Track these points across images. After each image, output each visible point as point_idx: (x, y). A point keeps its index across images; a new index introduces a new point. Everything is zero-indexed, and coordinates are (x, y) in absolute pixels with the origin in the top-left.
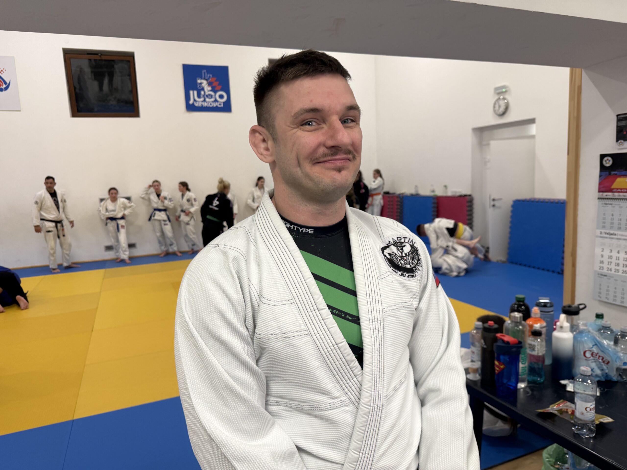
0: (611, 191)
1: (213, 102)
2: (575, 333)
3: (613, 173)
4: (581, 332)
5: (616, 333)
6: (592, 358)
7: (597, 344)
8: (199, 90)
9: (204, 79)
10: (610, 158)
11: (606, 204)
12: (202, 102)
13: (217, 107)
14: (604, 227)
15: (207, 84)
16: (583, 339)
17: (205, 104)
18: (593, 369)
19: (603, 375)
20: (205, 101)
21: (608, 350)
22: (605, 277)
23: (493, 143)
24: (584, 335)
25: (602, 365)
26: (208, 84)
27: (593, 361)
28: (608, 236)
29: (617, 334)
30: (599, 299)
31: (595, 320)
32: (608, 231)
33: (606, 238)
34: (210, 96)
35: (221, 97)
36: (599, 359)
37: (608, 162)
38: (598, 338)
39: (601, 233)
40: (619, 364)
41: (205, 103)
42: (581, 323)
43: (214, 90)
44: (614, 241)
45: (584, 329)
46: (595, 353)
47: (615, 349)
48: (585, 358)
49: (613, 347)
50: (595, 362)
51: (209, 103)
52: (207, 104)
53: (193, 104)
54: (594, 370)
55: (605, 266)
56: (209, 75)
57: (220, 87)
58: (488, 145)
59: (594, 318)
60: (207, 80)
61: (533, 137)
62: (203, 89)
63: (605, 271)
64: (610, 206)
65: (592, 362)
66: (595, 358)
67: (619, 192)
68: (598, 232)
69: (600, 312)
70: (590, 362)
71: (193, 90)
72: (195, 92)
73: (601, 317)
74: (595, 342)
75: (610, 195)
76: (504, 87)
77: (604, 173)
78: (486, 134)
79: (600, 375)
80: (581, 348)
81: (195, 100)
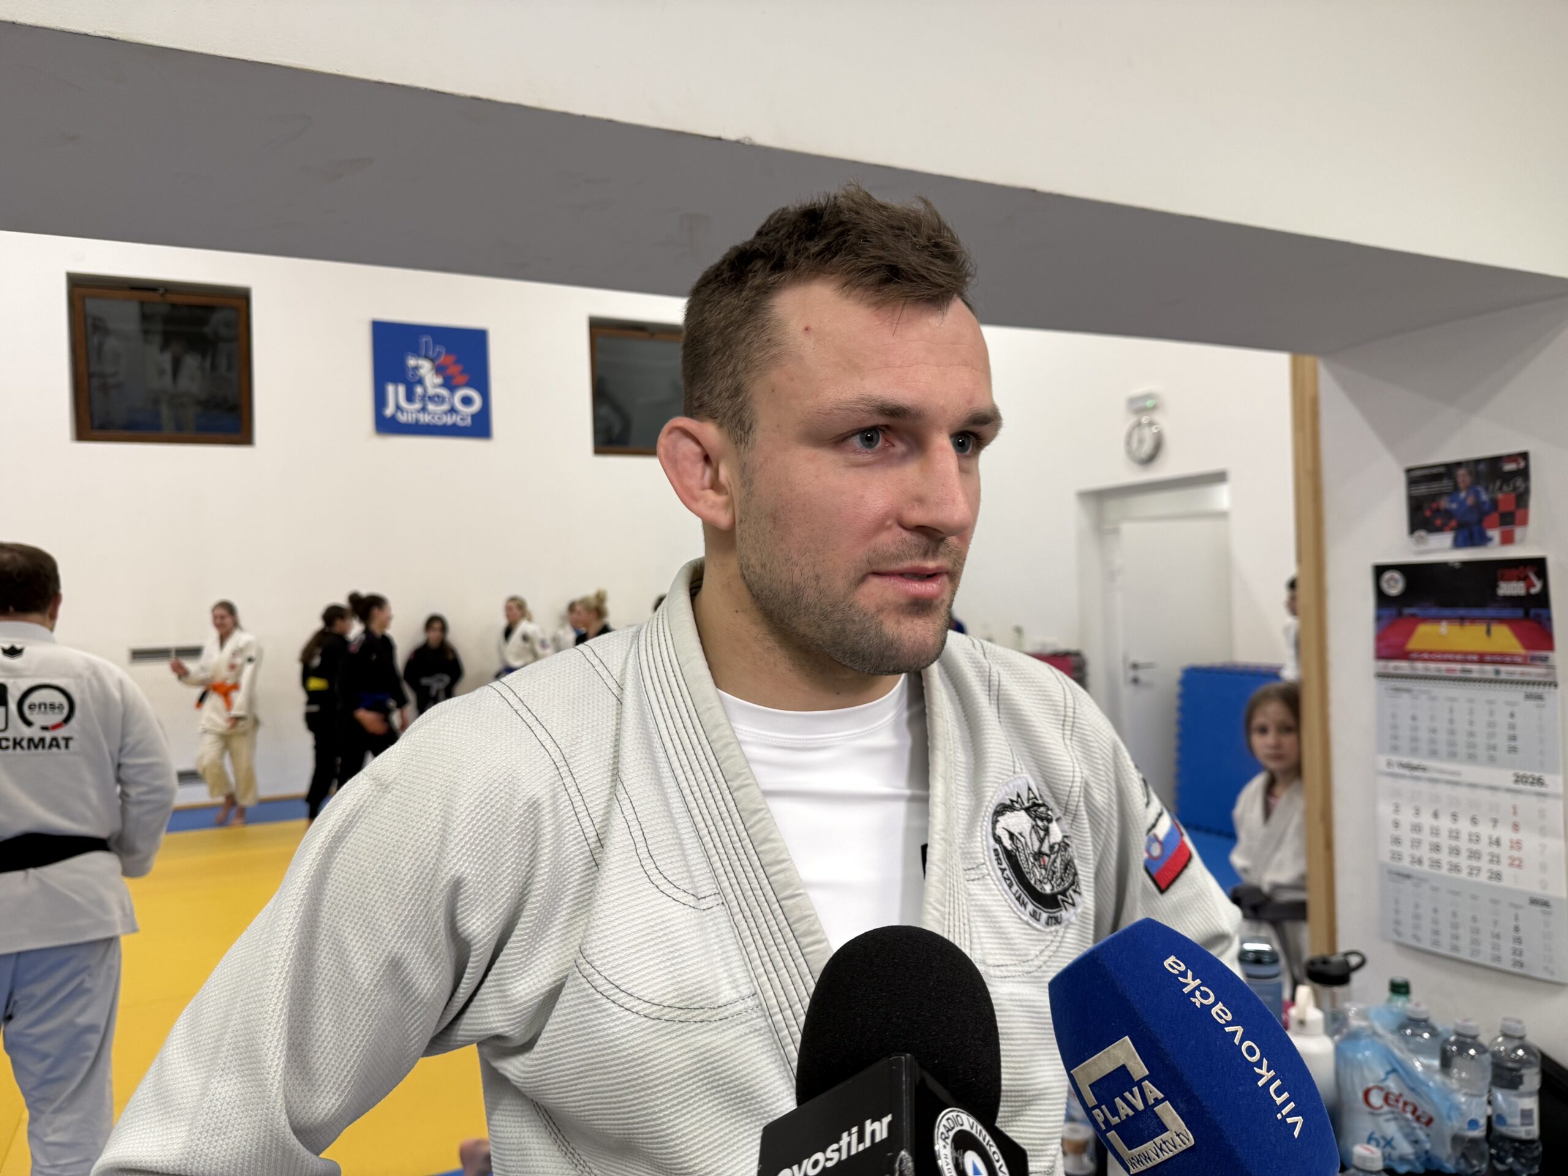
0: (1405, 656)
1: (446, 413)
2: (1337, 1038)
3: (1407, 611)
4: (1354, 1036)
5: (1445, 1036)
6: (1386, 1108)
7: (1397, 1069)
8: (411, 382)
9: (426, 357)
10: (1397, 575)
11: (1397, 690)
12: (419, 411)
13: (454, 425)
14: (1395, 749)
15: (432, 369)
16: (1359, 1056)
17: (425, 418)
18: (1392, 1139)
19: (1418, 1158)
20: (424, 409)
21: (1427, 1086)
22: (1408, 882)
23: (1128, 529)
24: (1363, 1042)
25: (1414, 1128)
26: (434, 372)
27: (1390, 1116)
28: (1406, 772)
29: (1447, 1041)
30: (1396, 938)
31: (1389, 1000)
32: (1405, 760)
33: (1402, 776)
34: (437, 399)
35: (467, 401)
36: (1404, 1110)
37: (1395, 585)
38: (1399, 1052)
39: (1389, 764)
40: (1456, 1125)
41: (426, 415)
42: (1352, 1009)
43: (450, 385)
44: (1424, 787)
45: (1363, 1029)
46: (1393, 1094)
47: (1444, 1084)
48: (1367, 1109)
49: (1438, 1078)
50: (1395, 1119)
51: (436, 418)
52: (430, 417)
53: (393, 417)
54: (1394, 1143)
55: (1406, 850)
56: (437, 350)
57: (464, 378)
58: (1116, 531)
59: (1386, 992)
60: (432, 360)
61: (1223, 515)
62: (420, 381)
63: (1406, 864)
64: (1406, 696)
65: (1388, 1120)
66: (1396, 1110)
67: (1425, 660)
68: (1382, 760)
69: (1399, 977)
70: (1381, 1119)
71: (396, 381)
72: (402, 389)
73: (1403, 990)
74: (1390, 1063)
75: (1403, 666)
76: (1148, 396)
77: (1386, 612)
78: (1113, 507)
79: (1412, 1157)
80: (1357, 1081)
81: (398, 408)
